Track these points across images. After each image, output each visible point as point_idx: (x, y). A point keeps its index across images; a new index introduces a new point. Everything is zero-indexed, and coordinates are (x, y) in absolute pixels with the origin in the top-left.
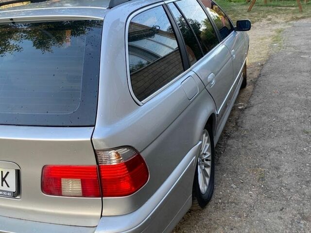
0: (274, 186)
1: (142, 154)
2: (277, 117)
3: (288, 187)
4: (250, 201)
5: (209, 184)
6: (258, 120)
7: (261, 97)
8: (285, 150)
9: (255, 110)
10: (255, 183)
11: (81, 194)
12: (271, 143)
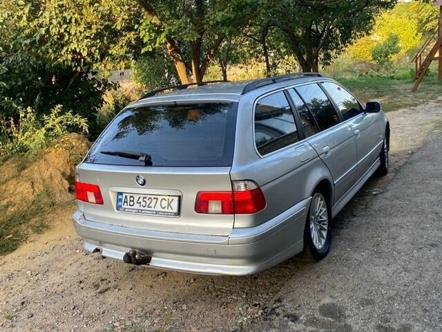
0: (386, 250)
1: (261, 188)
2: (410, 201)
3: (399, 251)
4: (361, 259)
5: (325, 245)
6: (388, 203)
7: (399, 183)
8: (407, 226)
9: (388, 194)
10: (369, 248)
11: (221, 212)
12: (396, 221)
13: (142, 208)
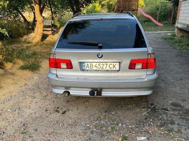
11: (141, 68)
13: (98, 69)
